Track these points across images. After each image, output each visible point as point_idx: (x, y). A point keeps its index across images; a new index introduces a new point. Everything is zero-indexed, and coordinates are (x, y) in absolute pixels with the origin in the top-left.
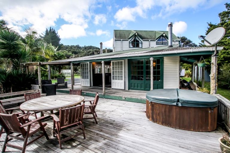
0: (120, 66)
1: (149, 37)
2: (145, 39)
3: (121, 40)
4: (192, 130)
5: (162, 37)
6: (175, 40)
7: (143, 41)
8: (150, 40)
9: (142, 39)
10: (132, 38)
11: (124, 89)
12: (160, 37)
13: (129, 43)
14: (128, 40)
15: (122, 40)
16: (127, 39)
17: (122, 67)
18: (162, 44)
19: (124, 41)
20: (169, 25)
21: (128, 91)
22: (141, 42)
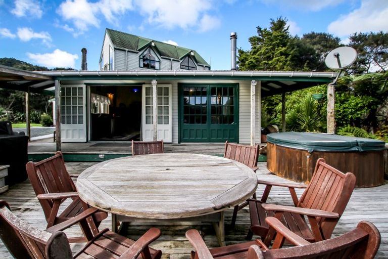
0: (163, 96)
1: (169, 54)
2: (165, 56)
3: (125, 51)
4: (372, 185)
5: (187, 58)
6: (204, 65)
7: (162, 58)
8: (172, 59)
9: (161, 55)
10: (144, 50)
11: (171, 142)
12: (185, 57)
13: (140, 58)
14: (137, 53)
15: (127, 50)
16: (135, 51)
17: (168, 98)
18: (187, 68)
19: (130, 54)
20: (231, 36)
21: (179, 145)
22: (158, 60)
